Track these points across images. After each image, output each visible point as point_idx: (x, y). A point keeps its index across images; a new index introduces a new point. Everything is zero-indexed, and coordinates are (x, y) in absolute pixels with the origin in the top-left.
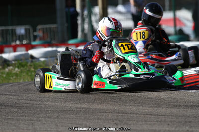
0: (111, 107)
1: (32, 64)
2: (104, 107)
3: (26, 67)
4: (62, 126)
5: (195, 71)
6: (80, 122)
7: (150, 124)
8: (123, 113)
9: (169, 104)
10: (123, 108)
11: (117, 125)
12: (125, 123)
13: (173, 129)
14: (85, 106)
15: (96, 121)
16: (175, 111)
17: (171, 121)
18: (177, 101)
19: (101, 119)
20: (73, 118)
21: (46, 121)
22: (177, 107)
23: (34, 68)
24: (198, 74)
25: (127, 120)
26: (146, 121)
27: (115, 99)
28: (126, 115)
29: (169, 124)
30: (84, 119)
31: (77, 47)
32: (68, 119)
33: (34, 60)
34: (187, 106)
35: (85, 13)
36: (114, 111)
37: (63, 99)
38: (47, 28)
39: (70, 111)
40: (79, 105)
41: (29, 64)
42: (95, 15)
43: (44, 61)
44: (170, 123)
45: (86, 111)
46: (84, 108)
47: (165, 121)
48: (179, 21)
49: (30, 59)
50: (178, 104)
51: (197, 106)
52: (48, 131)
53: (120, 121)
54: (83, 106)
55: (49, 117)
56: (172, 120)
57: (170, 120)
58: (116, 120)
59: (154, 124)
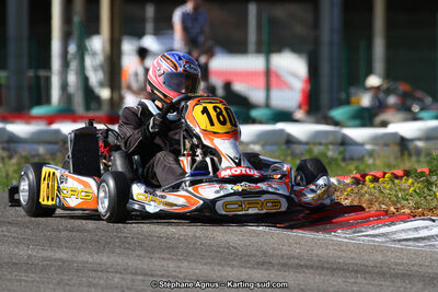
0: (120, 261)
2: (105, 259)
8: (146, 275)
9: (247, 258)
10: (145, 264)
14: (62, 254)
15: (86, 289)
16: (258, 275)
18: (265, 253)
19: (95, 286)
20: (33, 282)
22: (266, 267)
27: (129, 244)
31: (50, 123)
32: (23, 283)
34: (285, 266)
35: (72, 48)
36: (125, 271)
37: (14, 238)
39: (28, 266)
40: (48, 254)
42: (94, 54)
45: (63, 267)
46: (60, 259)
48: (278, 76)
50: (267, 260)
51: (307, 267)
54: (57, 256)
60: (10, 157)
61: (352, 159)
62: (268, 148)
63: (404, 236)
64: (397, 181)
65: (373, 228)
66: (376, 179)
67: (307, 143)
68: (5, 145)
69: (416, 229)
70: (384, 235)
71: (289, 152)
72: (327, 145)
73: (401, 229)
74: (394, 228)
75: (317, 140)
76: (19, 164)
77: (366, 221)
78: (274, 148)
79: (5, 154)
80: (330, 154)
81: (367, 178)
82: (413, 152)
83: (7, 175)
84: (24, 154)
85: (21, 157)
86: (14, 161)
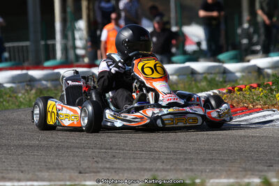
4: (27, 165)
6: (50, 160)
7: (140, 162)
8: (107, 149)
11: (97, 162)
12: (108, 161)
15: (72, 158)
17: (167, 159)
19: (77, 156)
20: (41, 156)
21: (6, 159)
25: (111, 158)
28: (109, 151)
29: (163, 162)
30: (56, 156)
32: (36, 157)
36: (95, 147)
43: (11, 87)
47: (159, 159)
52: (7, 170)
53: (101, 158)
55: (10, 154)
56: (168, 157)
57: (165, 157)
58: (97, 157)
59: (145, 162)
60: (31, 90)
61: (230, 81)
62: (181, 77)
63: (257, 121)
64: (253, 90)
65: (239, 117)
66: (240, 90)
67: (202, 74)
68: (28, 83)
69: (264, 116)
70: (245, 121)
71: (193, 79)
72: (215, 74)
73: (256, 117)
74: (251, 116)
76: (36, 93)
77: (235, 114)
78: (185, 77)
79: (28, 88)
80: (217, 79)
81: (236, 89)
82: (266, 76)
83: (30, 100)
84: (39, 87)
85: (37, 89)
86: (33, 91)
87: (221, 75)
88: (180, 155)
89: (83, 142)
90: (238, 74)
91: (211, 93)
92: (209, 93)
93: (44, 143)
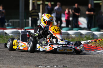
1: (6, 36)
3: (2, 38)
5: (84, 42)
11: (44, 64)
13: (71, 67)
23: (7, 39)
24: (85, 44)
26: (58, 63)
33: (6, 35)
38: (14, 21)
41: (4, 36)
43: (12, 36)
44: (70, 65)
47: (67, 64)
49: (5, 34)
65: (99, 51)
66: (99, 41)
67: (85, 35)
70: (101, 52)
71: (81, 37)
72: (89, 35)
75: (87, 34)
77: (97, 49)
78: (78, 36)
80: (90, 37)
87: (92, 36)
88: (75, 63)
89: (38, 56)
90: (98, 36)
91: (88, 41)
92: (87, 41)
93: (23, 56)
